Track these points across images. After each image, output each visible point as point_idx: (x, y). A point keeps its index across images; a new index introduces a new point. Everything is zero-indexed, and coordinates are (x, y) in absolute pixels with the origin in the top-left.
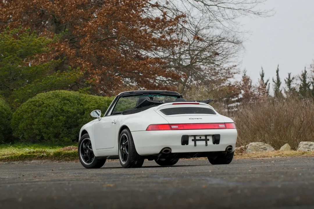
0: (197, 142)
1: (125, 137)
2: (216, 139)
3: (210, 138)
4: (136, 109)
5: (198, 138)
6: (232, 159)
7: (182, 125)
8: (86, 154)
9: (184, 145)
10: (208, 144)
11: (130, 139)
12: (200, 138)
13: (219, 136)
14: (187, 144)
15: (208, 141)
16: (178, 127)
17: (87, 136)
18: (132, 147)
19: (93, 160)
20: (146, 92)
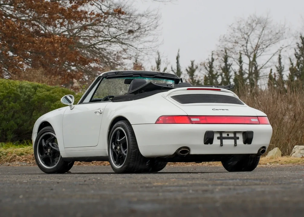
0: (224, 140)
1: (121, 131)
2: (248, 137)
3: (240, 136)
4: (133, 95)
5: (224, 135)
6: (257, 165)
7: (205, 117)
8: (46, 153)
9: (208, 144)
10: (237, 143)
11: (130, 135)
12: (228, 135)
13: (251, 133)
14: (211, 143)
15: (237, 140)
16: (199, 120)
17: (50, 129)
18: (132, 146)
19: (56, 162)
20: (137, 73)
